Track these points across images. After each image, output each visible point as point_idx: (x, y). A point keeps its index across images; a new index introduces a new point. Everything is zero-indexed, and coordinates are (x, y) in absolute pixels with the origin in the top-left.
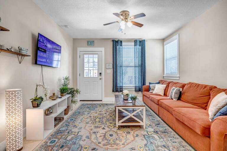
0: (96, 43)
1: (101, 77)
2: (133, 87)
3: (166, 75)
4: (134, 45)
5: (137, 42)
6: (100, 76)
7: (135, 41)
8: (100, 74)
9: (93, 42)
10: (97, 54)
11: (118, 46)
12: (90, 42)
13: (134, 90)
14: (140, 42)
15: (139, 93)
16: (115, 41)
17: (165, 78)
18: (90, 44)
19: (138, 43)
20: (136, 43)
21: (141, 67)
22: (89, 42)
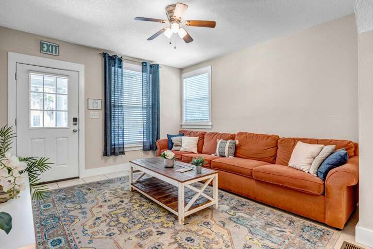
0: (62, 50)
1: (76, 127)
2: (139, 142)
3: (185, 122)
4: (141, 70)
5: (146, 65)
6: (76, 124)
7: (144, 64)
8: (75, 120)
9: (56, 47)
10: (67, 76)
11: (114, 66)
12: (48, 46)
13: (142, 148)
14: (151, 66)
15: (148, 154)
16: (108, 56)
17: (183, 127)
18: (48, 50)
19: (148, 68)
20: (144, 67)
21: (152, 108)
22: (45, 45)
